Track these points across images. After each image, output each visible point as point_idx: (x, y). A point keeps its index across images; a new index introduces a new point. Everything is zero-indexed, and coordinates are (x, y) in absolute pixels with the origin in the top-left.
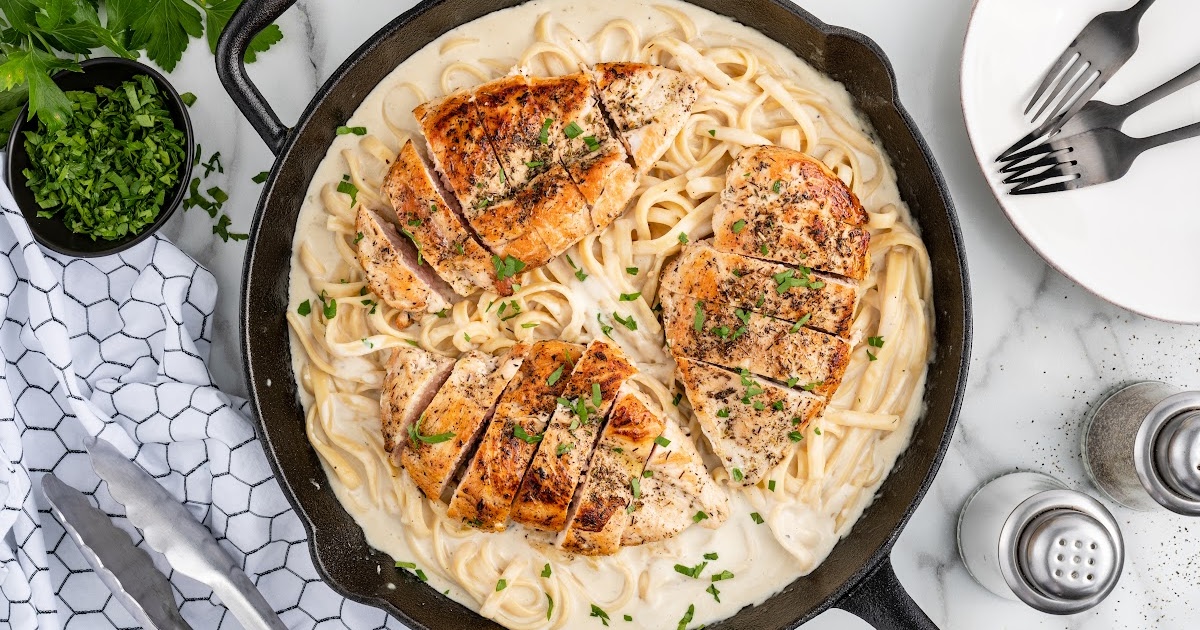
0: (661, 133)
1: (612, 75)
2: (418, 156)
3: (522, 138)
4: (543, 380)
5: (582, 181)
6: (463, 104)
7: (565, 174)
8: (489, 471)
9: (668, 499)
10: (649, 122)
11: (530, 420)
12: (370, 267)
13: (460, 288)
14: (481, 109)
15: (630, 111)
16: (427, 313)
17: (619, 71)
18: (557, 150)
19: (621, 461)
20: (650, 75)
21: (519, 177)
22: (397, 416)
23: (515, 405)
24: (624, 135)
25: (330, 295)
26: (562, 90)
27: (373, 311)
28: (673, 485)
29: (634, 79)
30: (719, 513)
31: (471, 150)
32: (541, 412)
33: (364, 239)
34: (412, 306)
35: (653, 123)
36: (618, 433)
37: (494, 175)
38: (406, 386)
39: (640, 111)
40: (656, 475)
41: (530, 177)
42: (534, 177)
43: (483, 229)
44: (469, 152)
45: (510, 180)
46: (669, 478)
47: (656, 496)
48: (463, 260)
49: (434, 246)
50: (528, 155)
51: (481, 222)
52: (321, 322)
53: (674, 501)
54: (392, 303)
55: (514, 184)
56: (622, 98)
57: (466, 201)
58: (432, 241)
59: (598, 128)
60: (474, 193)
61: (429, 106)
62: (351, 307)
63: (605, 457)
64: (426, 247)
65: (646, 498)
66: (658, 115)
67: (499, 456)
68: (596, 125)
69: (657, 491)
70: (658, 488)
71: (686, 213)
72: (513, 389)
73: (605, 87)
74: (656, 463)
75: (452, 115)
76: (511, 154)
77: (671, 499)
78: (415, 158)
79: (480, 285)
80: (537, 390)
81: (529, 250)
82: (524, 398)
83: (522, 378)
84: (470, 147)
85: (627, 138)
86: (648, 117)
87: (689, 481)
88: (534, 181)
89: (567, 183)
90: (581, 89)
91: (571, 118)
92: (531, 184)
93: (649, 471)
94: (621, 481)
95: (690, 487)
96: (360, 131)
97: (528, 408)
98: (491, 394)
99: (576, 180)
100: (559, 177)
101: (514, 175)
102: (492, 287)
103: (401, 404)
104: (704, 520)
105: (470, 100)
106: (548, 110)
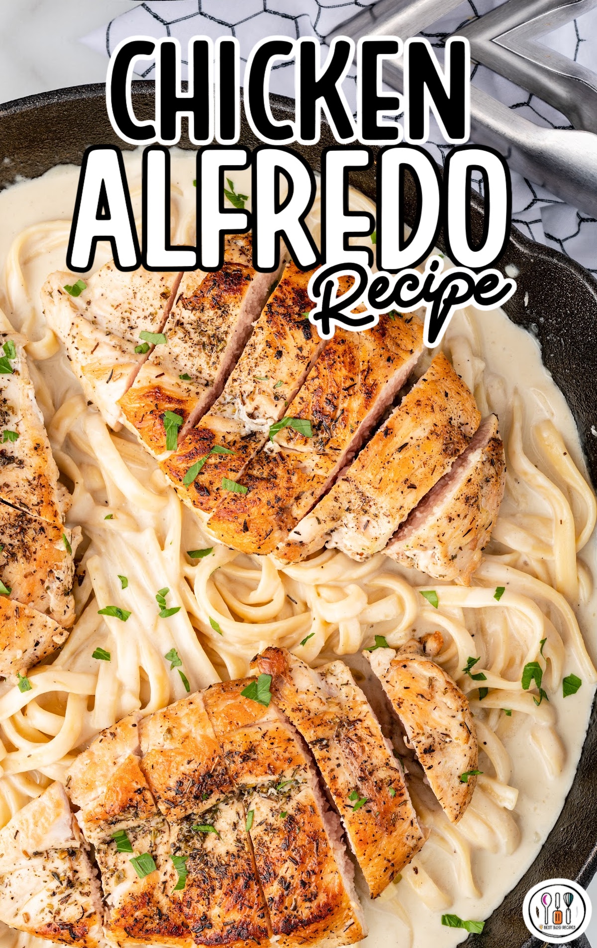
0: (21, 835)
1: (77, 931)
2: (367, 872)
3: (212, 870)
4: (264, 500)
5: (139, 791)
6: (288, 934)
7: (162, 807)
8: (359, 379)
9: (117, 314)
10: (37, 854)
11: (291, 445)
12: (456, 733)
13: (342, 672)
14: (263, 923)
15: (62, 875)
16: (397, 649)
17: (66, 933)
18: (171, 841)
19: (183, 361)
20: (27, 918)
21: (228, 814)
22: (469, 491)
23: (309, 471)
24: (76, 844)
25: (531, 696)
26: (149, 926)
27: (472, 662)
28: (109, 334)
29: (48, 919)
30: (50, 294)
31: (286, 865)
32: (274, 455)
33: (458, 773)
34: (409, 664)
35: (31, 851)
36: (180, 401)
37: (261, 824)
38: (449, 532)
39: (47, 872)
40: (130, 348)
41: (213, 811)
42: (209, 811)
43: (290, 749)
44: (289, 864)
45: (241, 814)
46: (113, 343)
47: (133, 317)
48: (325, 713)
49: (360, 739)
50: (209, 844)
51: (290, 760)
52: (548, 660)
53: (112, 310)
54: (435, 673)
55: (238, 806)
56: (69, 896)
57: (308, 794)
58: (363, 748)
59: (111, 860)
60: (293, 803)
61: (340, 940)
62: (504, 675)
63: (205, 366)
64: (372, 740)
65: (147, 313)
66: (24, 861)
67: (341, 397)
68: (112, 867)
69: (132, 324)
70: (132, 328)
71: (12, 718)
72: (308, 494)
73: (90, 916)
74: (129, 364)
75: (308, 923)
76: (233, 849)
77: (114, 312)
78: (371, 871)
79: (313, 673)
80: (275, 486)
81: (231, 707)
82: (295, 478)
83: (295, 507)
84: (286, 870)
85: (73, 839)
86: (38, 862)
87: (86, 339)
88: (208, 804)
89: (161, 793)
90: (123, 921)
91: (142, 885)
92: (212, 801)
93: (141, 352)
94: (187, 333)
95: (86, 330)
96: (451, 920)
97: (291, 464)
98: (336, 499)
99: (148, 795)
100: (173, 803)
101: (235, 818)
102: (293, 665)
103: (461, 507)
104: (71, 284)
105: (277, 937)
106: (173, 903)
